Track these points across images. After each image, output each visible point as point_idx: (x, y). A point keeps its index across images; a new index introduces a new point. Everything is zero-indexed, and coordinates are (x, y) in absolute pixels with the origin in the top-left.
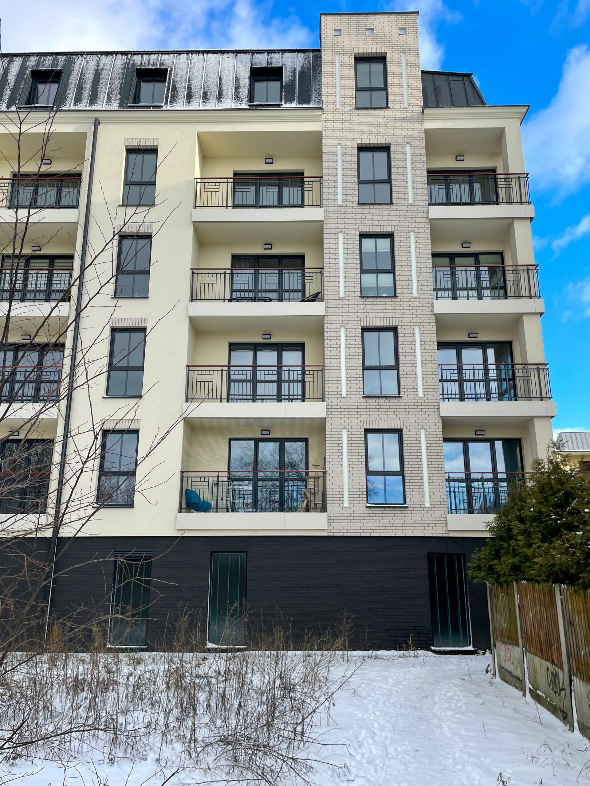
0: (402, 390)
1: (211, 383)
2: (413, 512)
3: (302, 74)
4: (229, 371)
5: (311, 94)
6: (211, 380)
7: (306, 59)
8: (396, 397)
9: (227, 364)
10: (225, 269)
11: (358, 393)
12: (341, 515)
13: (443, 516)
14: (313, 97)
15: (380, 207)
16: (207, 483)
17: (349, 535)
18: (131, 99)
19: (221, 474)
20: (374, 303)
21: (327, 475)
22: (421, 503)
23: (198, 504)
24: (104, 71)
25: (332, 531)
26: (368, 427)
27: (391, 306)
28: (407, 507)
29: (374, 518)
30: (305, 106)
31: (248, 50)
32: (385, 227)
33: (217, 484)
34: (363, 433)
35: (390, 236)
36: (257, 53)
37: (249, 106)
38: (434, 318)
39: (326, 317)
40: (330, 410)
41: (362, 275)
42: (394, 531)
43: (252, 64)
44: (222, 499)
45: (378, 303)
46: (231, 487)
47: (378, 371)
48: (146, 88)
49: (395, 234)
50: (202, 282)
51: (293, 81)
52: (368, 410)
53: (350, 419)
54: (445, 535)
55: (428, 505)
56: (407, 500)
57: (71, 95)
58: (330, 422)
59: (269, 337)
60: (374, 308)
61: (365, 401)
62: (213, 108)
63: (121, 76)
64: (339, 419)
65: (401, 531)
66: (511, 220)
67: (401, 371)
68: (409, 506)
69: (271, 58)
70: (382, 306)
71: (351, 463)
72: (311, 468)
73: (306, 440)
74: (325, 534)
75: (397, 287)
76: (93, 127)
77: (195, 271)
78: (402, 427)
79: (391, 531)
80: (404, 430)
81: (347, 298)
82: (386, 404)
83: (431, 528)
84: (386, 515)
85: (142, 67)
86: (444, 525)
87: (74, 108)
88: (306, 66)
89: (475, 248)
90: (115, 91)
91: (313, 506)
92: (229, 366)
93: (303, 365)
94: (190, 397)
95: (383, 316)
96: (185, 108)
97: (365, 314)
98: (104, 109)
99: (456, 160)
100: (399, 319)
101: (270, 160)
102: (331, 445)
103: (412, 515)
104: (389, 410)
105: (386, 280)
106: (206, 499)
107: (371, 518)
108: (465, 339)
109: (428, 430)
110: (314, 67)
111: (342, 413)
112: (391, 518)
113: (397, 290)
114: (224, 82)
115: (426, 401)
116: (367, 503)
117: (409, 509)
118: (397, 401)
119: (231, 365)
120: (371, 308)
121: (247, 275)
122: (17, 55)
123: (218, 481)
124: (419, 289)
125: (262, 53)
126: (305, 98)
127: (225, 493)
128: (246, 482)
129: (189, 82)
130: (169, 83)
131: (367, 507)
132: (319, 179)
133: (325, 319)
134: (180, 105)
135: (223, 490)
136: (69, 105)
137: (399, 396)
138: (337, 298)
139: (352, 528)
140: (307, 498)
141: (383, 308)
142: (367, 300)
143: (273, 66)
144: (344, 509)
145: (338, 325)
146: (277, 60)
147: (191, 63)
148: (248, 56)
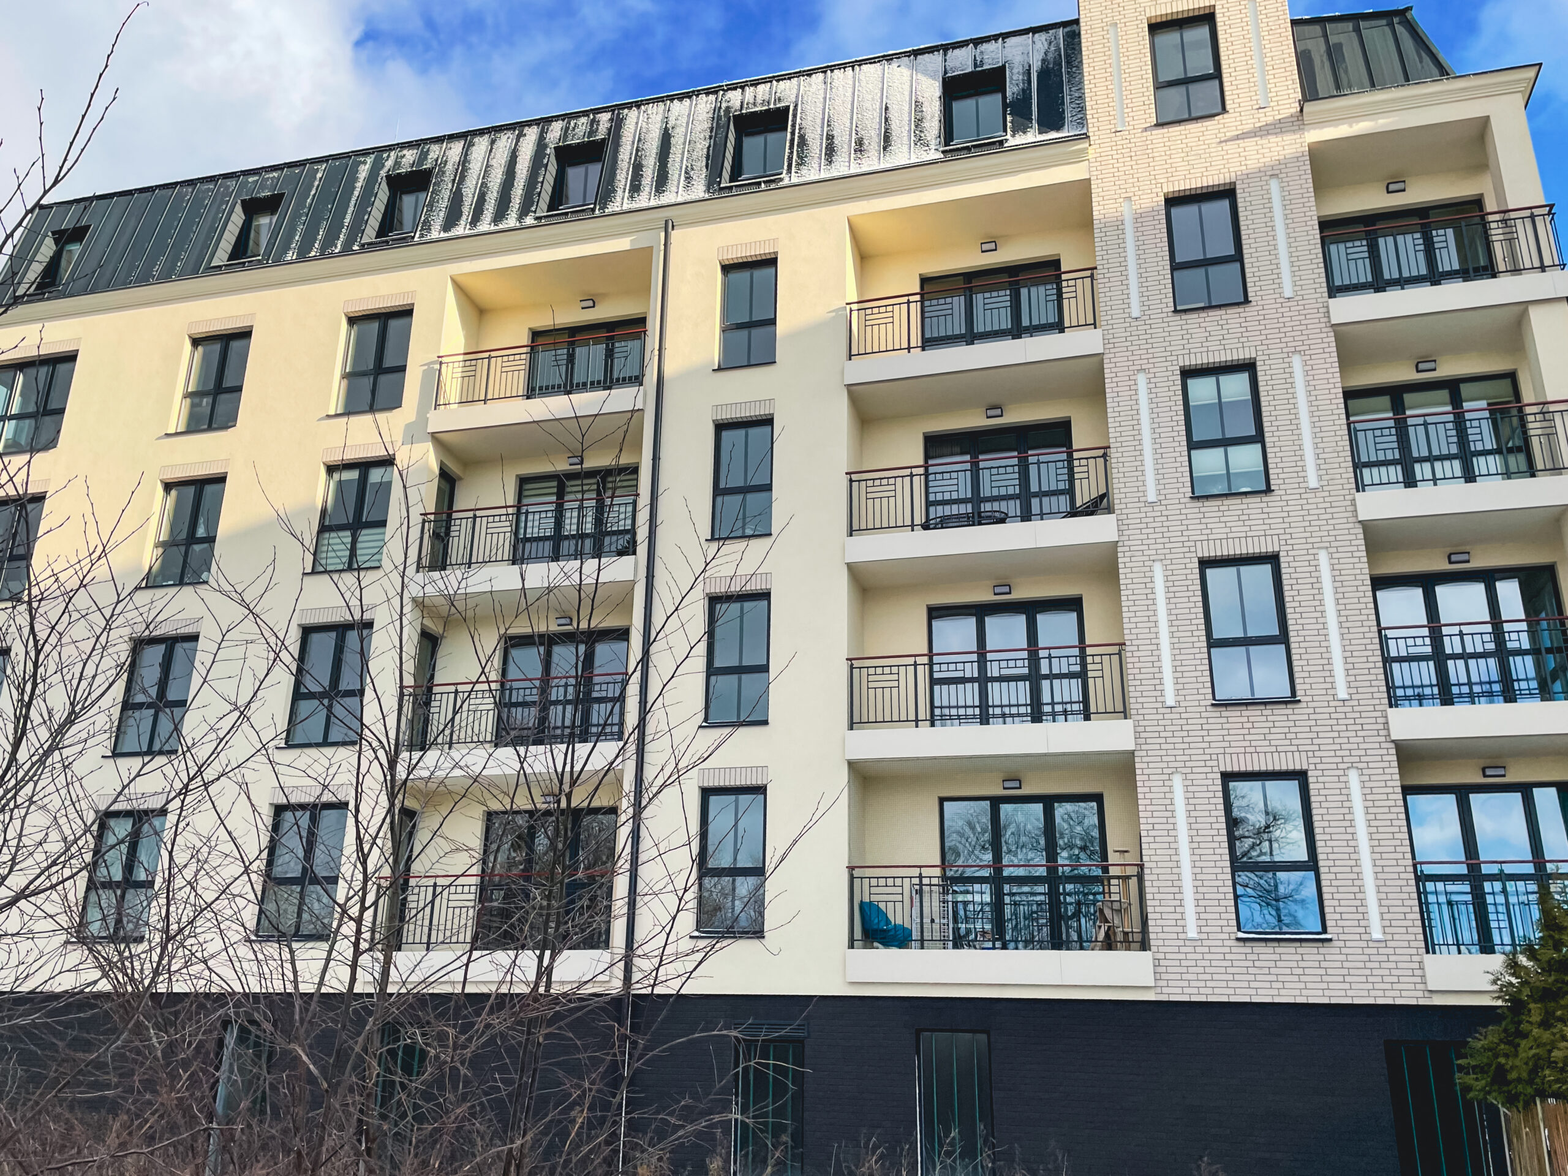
0: (1298, 687)
1: (895, 691)
2: (1344, 951)
3: (1043, 74)
4: (931, 664)
5: (1063, 111)
6: (896, 684)
7: (1050, 43)
8: (1286, 703)
9: (926, 651)
10: (911, 467)
11: (1202, 697)
12: (1183, 956)
13: (1415, 958)
14: (1068, 115)
15: (1222, 312)
16: (899, 890)
17: (1203, 999)
18: (726, 175)
19: (926, 872)
20: (1222, 508)
21: (1146, 871)
22: (1362, 930)
23: (885, 931)
24: (677, 130)
25: (1165, 990)
26: (1229, 769)
27: (1260, 511)
28: (1330, 940)
29: (1257, 964)
30: (1053, 135)
31: (937, 46)
32: (1234, 351)
33: (920, 892)
34: (1219, 782)
35: (1249, 367)
36: (954, 48)
37: (943, 152)
38: (1361, 531)
39: (1120, 544)
40: (1142, 735)
41: (1193, 452)
42: (1304, 992)
43: (946, 72)
44: (933, 921)
45: (1231, 508)
46: (950, 898)
47: (1243, 649)
48: (753, 145)
49: (1258, 363)
50: (869, 496)
51: (1026, 93)
52: (1226, 732)
53: (1186, 752)
54: (1422, 1002)
55: (1377, 935)
56: (1329, 923)
57: (623, 183)
58: (1145, 759)
59: (1007, 589)
60: (1222, 519)
61: (1218, 714)
62: (876, 167)
63: (708, 134)
64: (1164, 753)
65: (1320, 993)
66: (1522, 307)
67: (1293, 646)
68: (1335, 937)
69: (982, 53)
70: (1240, 512)
71: (1195, 845)
72: (1113, 858)
73: (1098, 798)
74: (1150, 996)
75: (1271, 471)
76: (663, 234)
77: (854, 477)
78: (1305, 767)
79: (1297, 992)
80: (1310, 773)
81: (1163, 502)
82: (1264, 718)
83: (1389, 986)
84: (1284, 957)
85: (744, 111)
86: (1419, 980)
87: (630, 206)
88: (1050, 56)
89: (1447, 369)
90: (699, 164)
91: (1120, 937)
92: (931, 654)
93: (1082, 646)
94: (856, 719)
95: (1244, 534)
96: (824, 175)
97: (1204, 532)
98: (680, 199)
99: (1388, 192)
100: (1281, 537)
101: (991, 244)
102: (1149, 808)
103: (1343, 958)
104: (1273, 730)
105: (1246, 458)
106: (899, 922)
107: (1250, 964)
108: (1444, 566)
109: (1365, 772)
110: (1067, 56)
111: (1169, 740)
112: (1294, 964)
113: (1271, 477)
114: (893, 115)
115: (1356, 709)
116: (1239, 929)
117: (1335, 943)
118: (1290, 711)
119: (935, 651)
120: (1217, 520)
121: (954, 475)
122: (529, 123)
123: (921, 884)
124: (1321, 472)
125: (962, 46)
126: (1052, 119)
127: (936, 909)
128: (977, 887)
129: (829, 126)
130: (793, 133)
131: (1238, 939)
132: (1088, 273)
133: (1119, 549)
134: (813, 171)
135: (933, 904)
136: (621, 201)
137: (1292, 700)
138: (1143, 504)
139: (1209, 984)
140: (1107, 921)
141: (1242, 518)
142: (1206, 504)
143: (985, 67)
144: (1187, 943)
145: (1147, 558)
146: (992, 55)
147: (831, 88)
148: (938, 57)
